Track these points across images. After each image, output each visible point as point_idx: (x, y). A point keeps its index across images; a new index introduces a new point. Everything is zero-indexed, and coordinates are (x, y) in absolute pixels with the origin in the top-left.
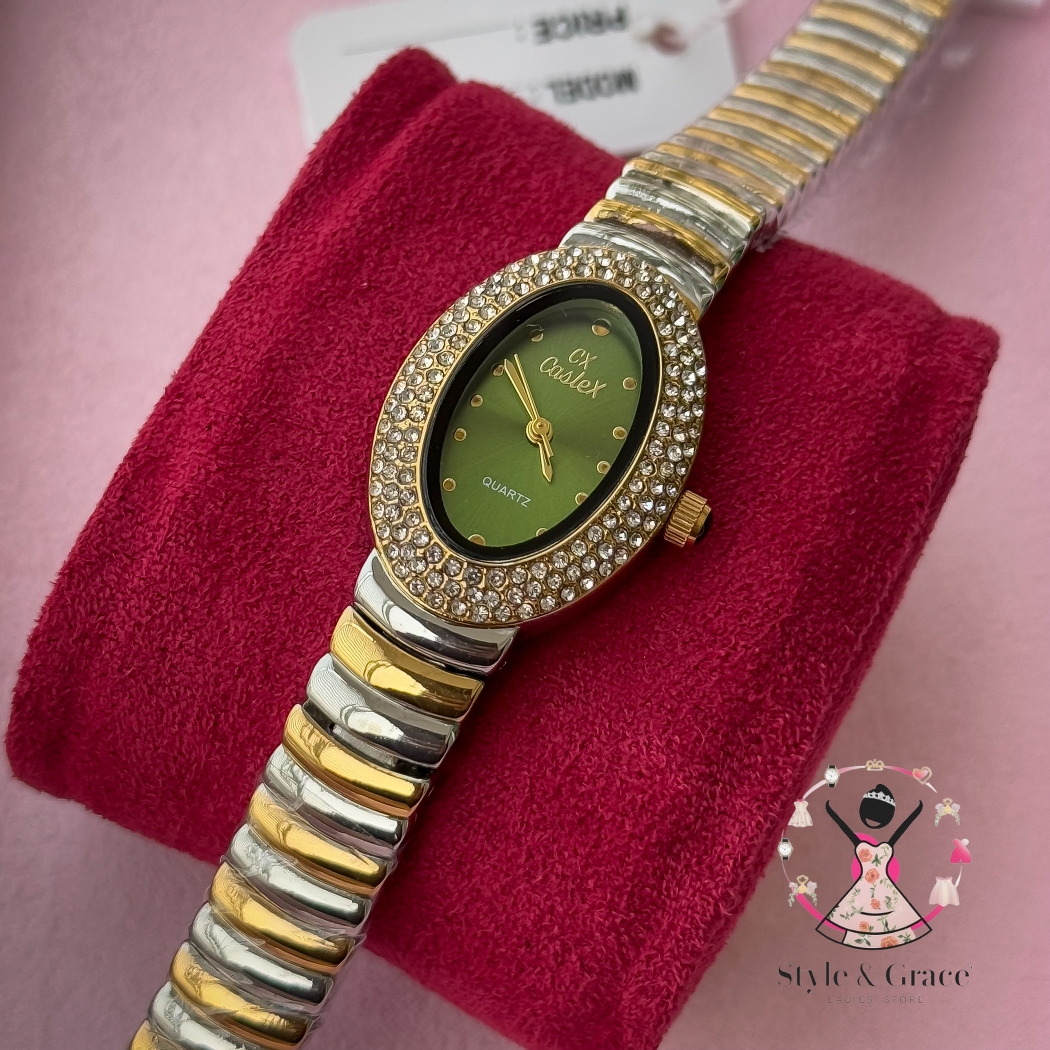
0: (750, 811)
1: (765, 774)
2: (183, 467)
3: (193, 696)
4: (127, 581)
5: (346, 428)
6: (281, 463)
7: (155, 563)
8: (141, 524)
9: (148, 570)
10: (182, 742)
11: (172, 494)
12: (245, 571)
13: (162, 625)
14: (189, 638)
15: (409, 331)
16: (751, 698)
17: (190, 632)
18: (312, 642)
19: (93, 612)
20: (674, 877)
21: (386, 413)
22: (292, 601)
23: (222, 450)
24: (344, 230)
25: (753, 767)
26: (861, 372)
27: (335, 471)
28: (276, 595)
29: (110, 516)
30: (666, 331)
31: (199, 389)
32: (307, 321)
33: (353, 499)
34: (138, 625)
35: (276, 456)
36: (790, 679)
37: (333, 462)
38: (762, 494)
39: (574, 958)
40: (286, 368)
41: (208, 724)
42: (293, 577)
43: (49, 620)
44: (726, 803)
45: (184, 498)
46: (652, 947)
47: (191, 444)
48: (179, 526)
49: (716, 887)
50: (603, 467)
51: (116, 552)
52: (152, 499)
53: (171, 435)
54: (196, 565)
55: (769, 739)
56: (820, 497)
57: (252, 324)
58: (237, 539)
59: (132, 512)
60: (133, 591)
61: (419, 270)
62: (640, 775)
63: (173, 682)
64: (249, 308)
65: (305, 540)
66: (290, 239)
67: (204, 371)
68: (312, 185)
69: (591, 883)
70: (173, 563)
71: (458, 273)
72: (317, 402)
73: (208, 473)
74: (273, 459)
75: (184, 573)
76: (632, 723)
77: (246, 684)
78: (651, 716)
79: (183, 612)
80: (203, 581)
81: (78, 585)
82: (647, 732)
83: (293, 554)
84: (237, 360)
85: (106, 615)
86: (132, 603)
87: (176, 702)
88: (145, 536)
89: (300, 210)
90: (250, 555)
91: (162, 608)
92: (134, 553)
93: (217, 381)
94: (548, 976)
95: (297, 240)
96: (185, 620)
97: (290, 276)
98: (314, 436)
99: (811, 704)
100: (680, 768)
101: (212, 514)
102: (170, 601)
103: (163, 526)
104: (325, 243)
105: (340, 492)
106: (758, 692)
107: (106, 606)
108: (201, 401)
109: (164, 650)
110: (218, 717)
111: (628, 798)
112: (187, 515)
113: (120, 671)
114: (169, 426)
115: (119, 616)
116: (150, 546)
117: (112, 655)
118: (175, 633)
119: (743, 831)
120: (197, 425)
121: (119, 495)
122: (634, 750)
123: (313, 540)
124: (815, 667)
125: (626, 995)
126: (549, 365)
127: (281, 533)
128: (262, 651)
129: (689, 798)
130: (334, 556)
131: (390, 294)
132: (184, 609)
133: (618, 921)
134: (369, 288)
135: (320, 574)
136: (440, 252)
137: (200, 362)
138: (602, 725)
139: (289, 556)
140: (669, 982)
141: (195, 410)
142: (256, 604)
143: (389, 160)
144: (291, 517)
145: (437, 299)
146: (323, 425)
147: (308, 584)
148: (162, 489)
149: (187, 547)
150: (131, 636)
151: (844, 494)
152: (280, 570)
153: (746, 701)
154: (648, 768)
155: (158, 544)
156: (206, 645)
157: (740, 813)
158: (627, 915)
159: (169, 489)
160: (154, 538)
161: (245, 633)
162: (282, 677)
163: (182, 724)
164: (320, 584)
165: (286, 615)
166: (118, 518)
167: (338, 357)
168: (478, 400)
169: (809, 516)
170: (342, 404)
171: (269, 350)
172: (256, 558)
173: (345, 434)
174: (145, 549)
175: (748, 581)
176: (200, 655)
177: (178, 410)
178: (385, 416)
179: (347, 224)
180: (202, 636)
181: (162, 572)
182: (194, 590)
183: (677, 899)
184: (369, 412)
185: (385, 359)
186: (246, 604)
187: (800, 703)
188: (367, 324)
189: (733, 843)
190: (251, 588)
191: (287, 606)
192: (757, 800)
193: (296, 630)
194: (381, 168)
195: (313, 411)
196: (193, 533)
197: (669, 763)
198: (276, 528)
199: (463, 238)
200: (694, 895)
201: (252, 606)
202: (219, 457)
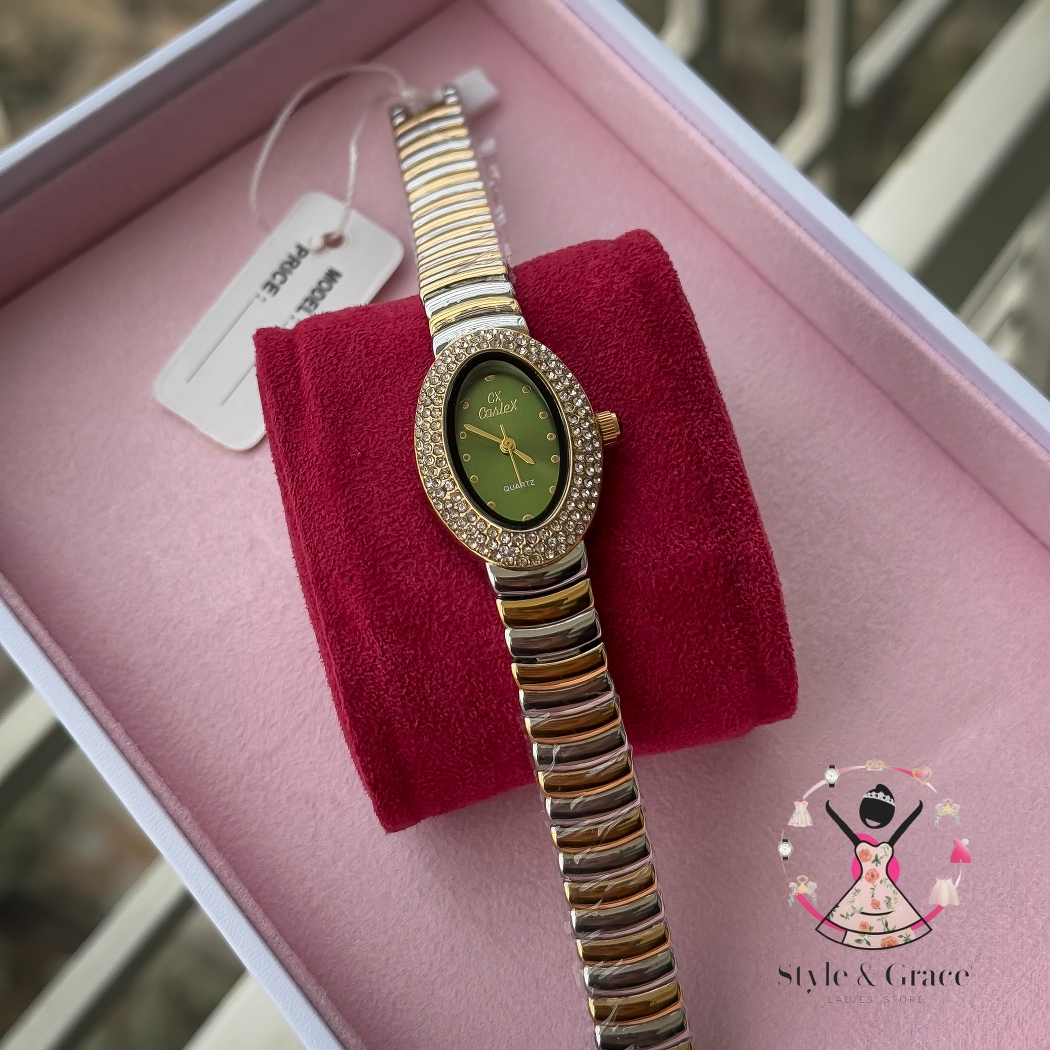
0: (750, 531)
1: (741, 509)
2: (357, 608)
3: (456, 708)
4: (379, 683)
5: (414, 524)
6: (400, 566)
7: (385, 662)
8: (362, 651)
9: (386, 669)
10: (467, 735)
11: (363, 625)
12: (430, 628)
13: (414, 688)
14: (432, 682)
15: (399, 456)
16: (707, 481)
17: (430, 679)
18: (490, 633)
19: (375, 712)
20: (744, 590)
21: (433, 499)
22: (465, 622)
23: (368, 584)
24: (324, 438)
25: (734, 510)
26: (614, 296)
27: (428, 548)
28: (455, 627)
29: (344, 661)
30: (523, 351)
31: (328, 568)
32: (349, 493)
33: (449, 553)
34: (403, 697)
35: (395, 565)
36: (714, 459)
37: (423, 545)
38: (625, 389)
39: (730, 668)
40: (361, 522)
41: (473, 714)
42: (455, 612)
43: (358, 733)
44: (737, 537)
45: (372, 621)
46: (761, 631)
47: (351, 595)
48: (381, 636)
49: (766, 578)
50: (551, 437)
51: (362, 674)
52: (356, 635)
53: (336, 600)
54: (406, 646)
55: (729, 493)
56: (651, 367)
57: (324, 517)
58: (414, 618)
59: (352, 649)
60: (386, 684)
61: (376, 425)
62: (690, 558)
63: (441, 710)
64: (315, 512)
65: (444, 591)
66: (301, 465)
67: (323, 558)
68: (286, 431)
69: (710, 627)
70: (394, 655)
71: (395, 411)
72: (390, 524)
73: (372, 600)
74: (395, 568)
75: (403, 655)
76: (666, 539)
77: (477, 681)
78: (672, 528)
79: (419, 673)
80: (416, 651)
81: (358, 705)
82: (676, 536)
83: (445, 601)
84: (333, 539)
85: (382, 707)
86: (390, 690)
87: (451, 717)
88: (368, 655)
89: (293, 448)
90: (426, 619)
91: (407, 680)
92: (371, 667)
93: (333, 556)
94: (725, 687)
95: (305, 462)
96: (423, 676)
97: (320, 480)
98: (403, 541)
99: (732, 462)
100: (705, 539)
101: (392, 617)
102: (408, 673)
103: (374, 643)
104: (321, 451)
105: (439, 556)
106: (707, 477)
107: (380, 703)
108: (336, 572)
109: (424, 698)
110: (476, 707)
111: (694, 573)
112: (380, 627)
113: (412, 727)
114: (331, 596)
115: (389, 702)
116: (376, 657)
117: (401, 724)
118: (423, 686)
119: (756, 542)
120: (344, 585)
121: (339, 647)
122: (678, 550)
123: (448, 588)
124: (720, 444)
125: (766, 665)
126: (483, 413)
127: (431, 597)
128: (471, 658)
129: (720, 549)
130: (465, 585)
131: (374, 447)
132: (418, 670)
133: (737, 632)
134: (362, 453)
135: (466, 600)
136: (376, 409)
137: (316, 556)
138: (654, 552)
139: (444, 604)
140: (781, 640)
141: (336, 578)
142: (450, 639)
143: (311, 389)
144: (429, 586)
145: (397, 431)
146: (402, 532)
147: (464, 608)
148: (356, 627)
149: (393, 641)
150: (403, 706)
151: (659, 357)
152: (446, 614)
153: (705, 485)
154: (691, 552)
155: (379, 652)
156: (442, 678)
157: (747, 536)
158: (738, 626)
159: (360, 624)
160: (374, 652)
161: (455, 655)
162: (490, 661)
163: (461, 726)
164: (470, 604)
165: (468, 632)
166: (348, 658)
167: (379, 496)
168: (466, 458)
169: (655, 380)
170: (402, 515)
171: (345, 521)
172: (430, 619)
173: (416, 527)
174: (374, 661)
175: (656, 432)
176: (444, 685)
177: (328, 586)
178: (434, 501)
179: (323, 435)
180: (437, 676)
181: (393, 663)
182: (415, 658)
183: (754, 598)
184: (417, 509)
185: (401, 478)
186: (444, 644)
187: (727, 465)
188: (377, 470)
189: (756, 551)
190: (440, 633)
191: (464, 627)
192: (749, 524)
193: (478, 633)
194: (311, 395)
195: (393, 530)
196: (391, 633)
197: (697, 541)
198: (427, 597)
199: (381, 393)
200: (759, 590)
201: (448, 641)
202: (370, 589)
